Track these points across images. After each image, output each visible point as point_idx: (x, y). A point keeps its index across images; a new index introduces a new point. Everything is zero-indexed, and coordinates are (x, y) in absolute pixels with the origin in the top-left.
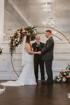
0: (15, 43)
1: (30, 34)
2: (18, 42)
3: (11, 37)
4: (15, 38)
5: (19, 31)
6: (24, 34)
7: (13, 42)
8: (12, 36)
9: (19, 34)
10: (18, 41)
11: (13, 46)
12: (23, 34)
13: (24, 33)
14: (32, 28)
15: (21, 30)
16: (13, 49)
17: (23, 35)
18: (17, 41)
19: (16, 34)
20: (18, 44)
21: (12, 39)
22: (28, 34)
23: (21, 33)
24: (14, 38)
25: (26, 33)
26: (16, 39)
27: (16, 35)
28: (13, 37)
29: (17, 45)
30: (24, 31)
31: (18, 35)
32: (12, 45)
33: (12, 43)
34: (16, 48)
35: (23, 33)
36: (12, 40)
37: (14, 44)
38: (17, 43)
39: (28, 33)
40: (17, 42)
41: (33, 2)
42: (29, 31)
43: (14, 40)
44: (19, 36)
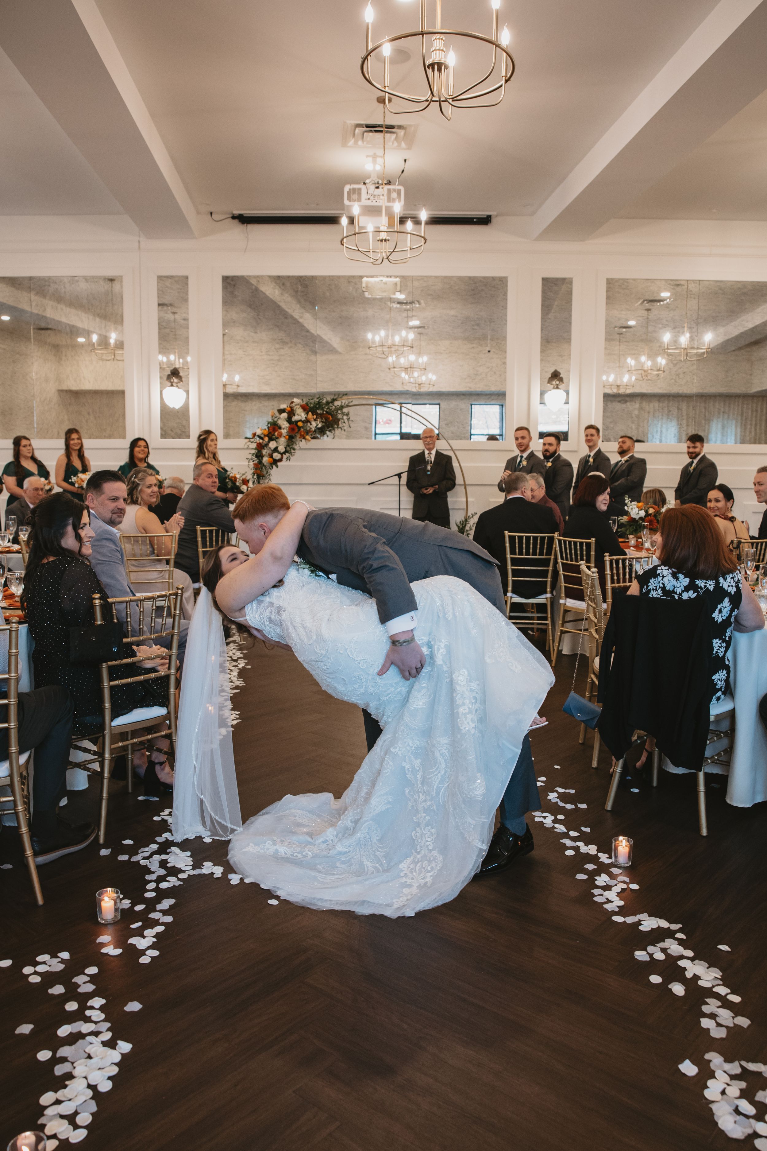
0: (271, 456)
1: (320, 426)
2: (282, 454)
3: (254, 435)
4: (271, 439)
5: (285, 415)
6: (300, 424)
7: (264, 452)
8: (259, 432)
9: (283, 427)
10: (281, 449)
11: (264, 465)
12: (297, 425)
13: (300, 421)
14: (328, 403)
15: (291, 413)
16: (263, 476)
17: (297, 430)
18: (276, 450)
19: (274, 427)
20: (280, 460)
21: (261, 441)
22: (314, 424)
23: (289, 420)
24: (266, 439)
25: (307, 421)
26: (273, 445)
27: (274, 430)
28: (262, 436)
29: (275, 462)
30: (300, 415)
31: (280, 428)
32: (260, 462)
33: (259, 456)
34: (274, 471)
35: (297, 422)
36: (260, 447)
37: (266, 460)
38: (277, 456)
39: (315, 420)
40: (279, 453)
41: (328, 294)
42: (317, 414)
43: (267, 445)
44: (284, 432)
